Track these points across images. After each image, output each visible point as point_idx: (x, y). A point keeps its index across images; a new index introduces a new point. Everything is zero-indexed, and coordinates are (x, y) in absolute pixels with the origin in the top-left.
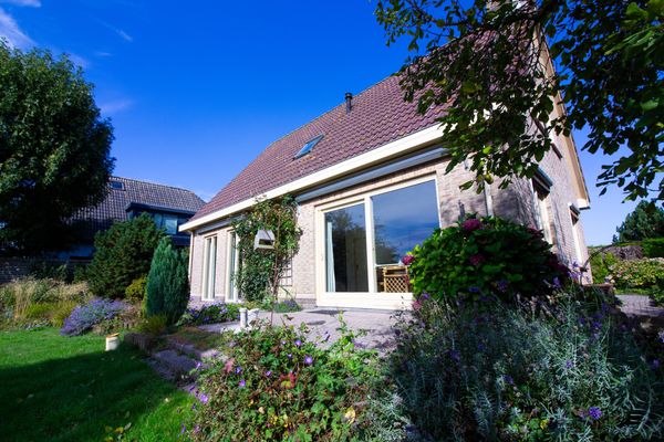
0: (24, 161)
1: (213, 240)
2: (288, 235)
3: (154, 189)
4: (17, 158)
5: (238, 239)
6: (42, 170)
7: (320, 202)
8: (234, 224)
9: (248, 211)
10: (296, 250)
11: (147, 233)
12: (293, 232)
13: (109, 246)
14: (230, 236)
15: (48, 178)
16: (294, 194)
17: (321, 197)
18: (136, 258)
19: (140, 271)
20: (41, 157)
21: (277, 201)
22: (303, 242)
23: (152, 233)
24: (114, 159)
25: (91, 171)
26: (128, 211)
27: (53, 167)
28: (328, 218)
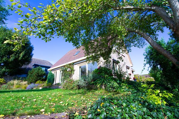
0: (16, 55)
1: (56, 73)
2: (72, 70)
3: (39, 61)
4: (14, 54)
5: (62, 72)
6: (19, 57)
7: (78, 64)
8: (61, 69)
9: (64, 66)
10: (74, 73)
11: (40, 71)
12: (73, 70)
13: (32, 74)
14: (60, 71)
15: (20, 58)
16: (74, 63)
17: (79, 63)
18: (37, 76)
19: (38, 79)
20: (19, 54)
21: (70, 64)
22: (75, 72)
23: (41, 71)
24: (33, 54)
25: (29, 57)
26: (33, 66)
27: (21, 56)
28: (80, 67)
